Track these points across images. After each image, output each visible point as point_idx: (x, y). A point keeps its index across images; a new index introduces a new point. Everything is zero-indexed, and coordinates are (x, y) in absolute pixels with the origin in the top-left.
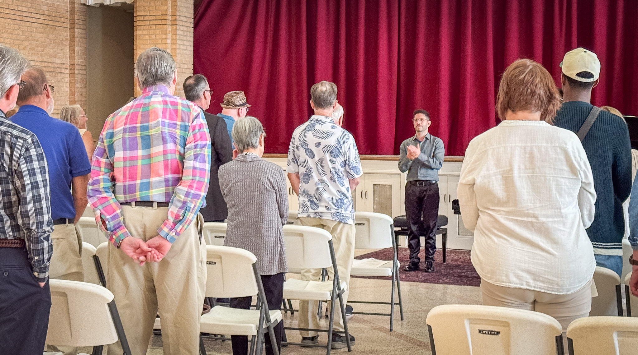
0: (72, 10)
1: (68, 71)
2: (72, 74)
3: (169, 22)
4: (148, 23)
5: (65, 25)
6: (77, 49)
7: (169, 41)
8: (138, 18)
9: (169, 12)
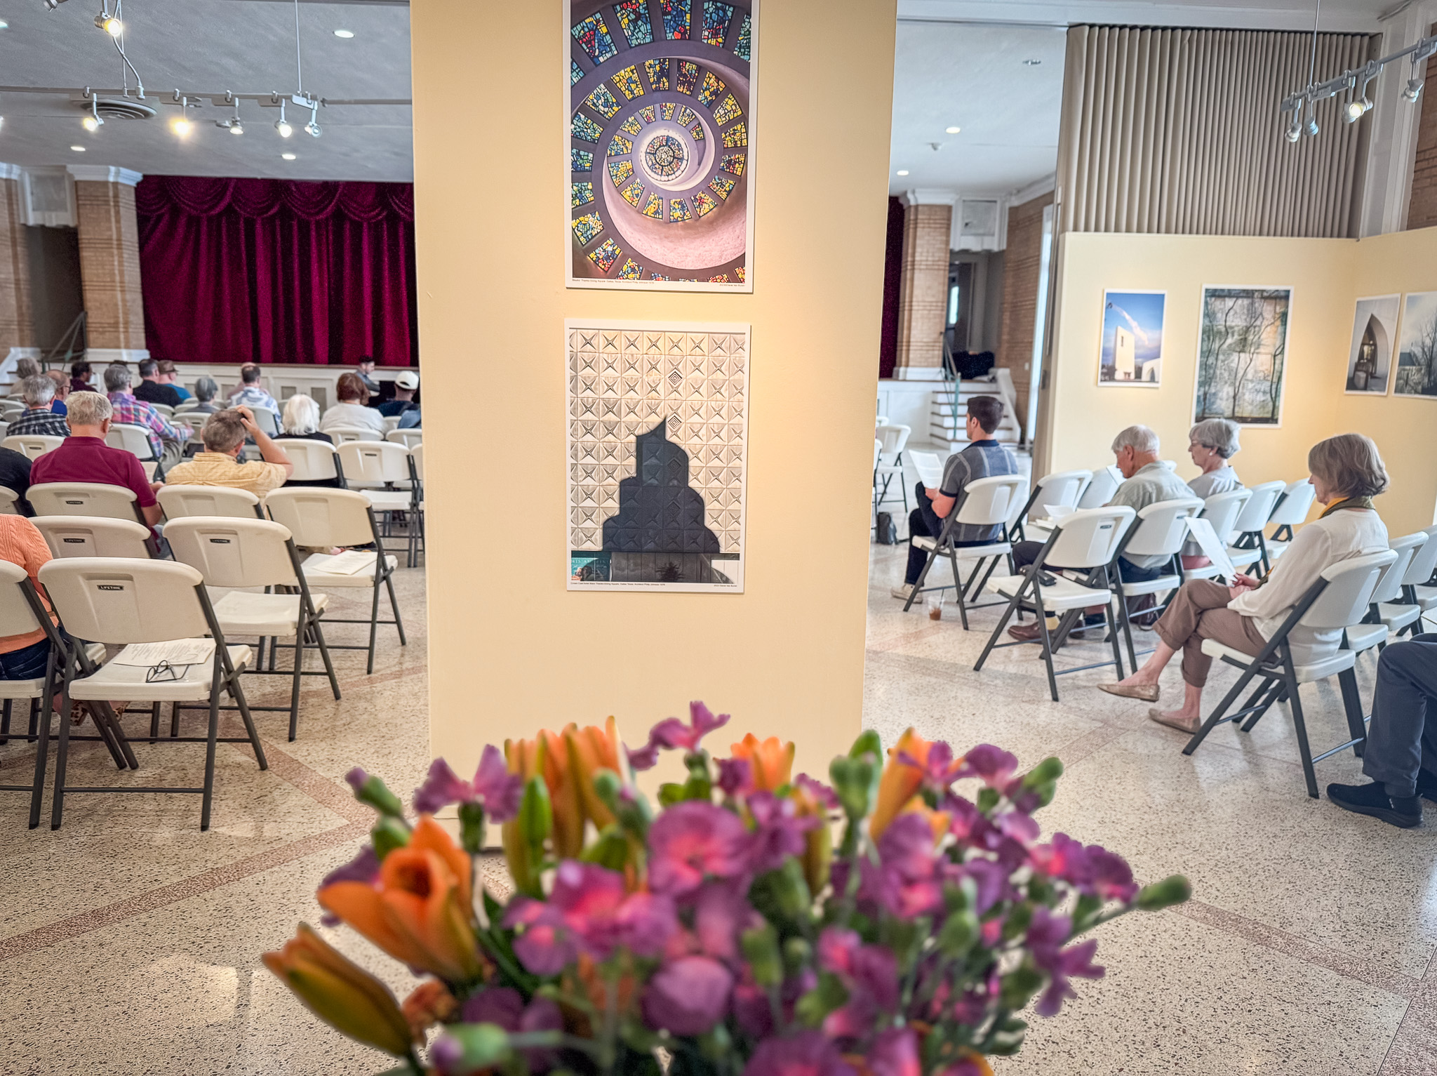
0: (13, 230)
1: (13, 286)
2: (18, 289)
3: (115, 246)
4: (93, 245)
5: (6, 243)
6: (21, 266)
7: (116, 263)
8: (84, 241)
9: (115, 237)
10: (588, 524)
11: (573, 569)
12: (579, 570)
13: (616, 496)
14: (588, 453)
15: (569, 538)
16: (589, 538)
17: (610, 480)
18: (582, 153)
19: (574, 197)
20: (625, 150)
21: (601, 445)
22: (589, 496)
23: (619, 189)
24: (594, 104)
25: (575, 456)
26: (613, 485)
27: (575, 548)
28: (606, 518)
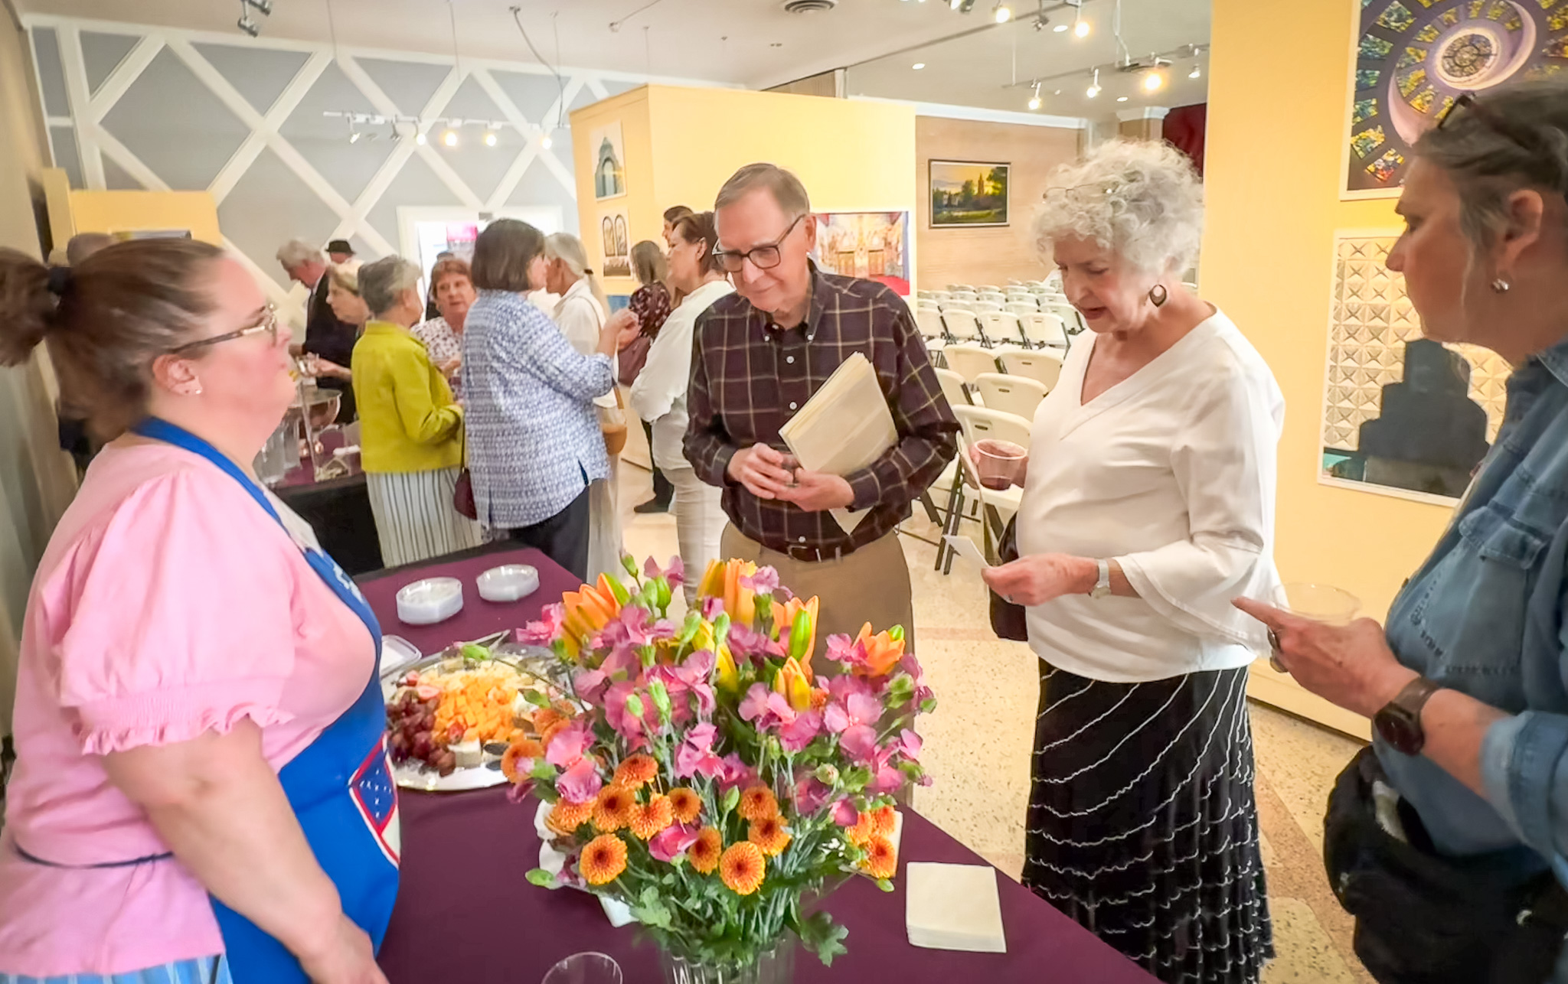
10: (1344, 424)
11: (1325, 464)
12: (1330, 466)
13: (1378, 400)
14: (1349, 356)
15: (1323, 435)
16: (1343, 438)
17: (1372, 384)
18: (1368, 72)
19: (1356, 115)
20: (1418, 60)
21: (1365, 351)
22: (1347, 397)
23: (1407, 100)
24: (1386, 22)
25: (1335, 358)
26: (1376, 389)
27: (1328, 445)
28: (1364, 420)
